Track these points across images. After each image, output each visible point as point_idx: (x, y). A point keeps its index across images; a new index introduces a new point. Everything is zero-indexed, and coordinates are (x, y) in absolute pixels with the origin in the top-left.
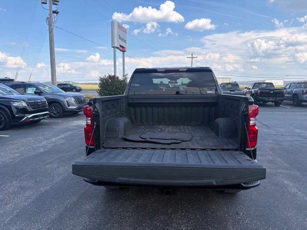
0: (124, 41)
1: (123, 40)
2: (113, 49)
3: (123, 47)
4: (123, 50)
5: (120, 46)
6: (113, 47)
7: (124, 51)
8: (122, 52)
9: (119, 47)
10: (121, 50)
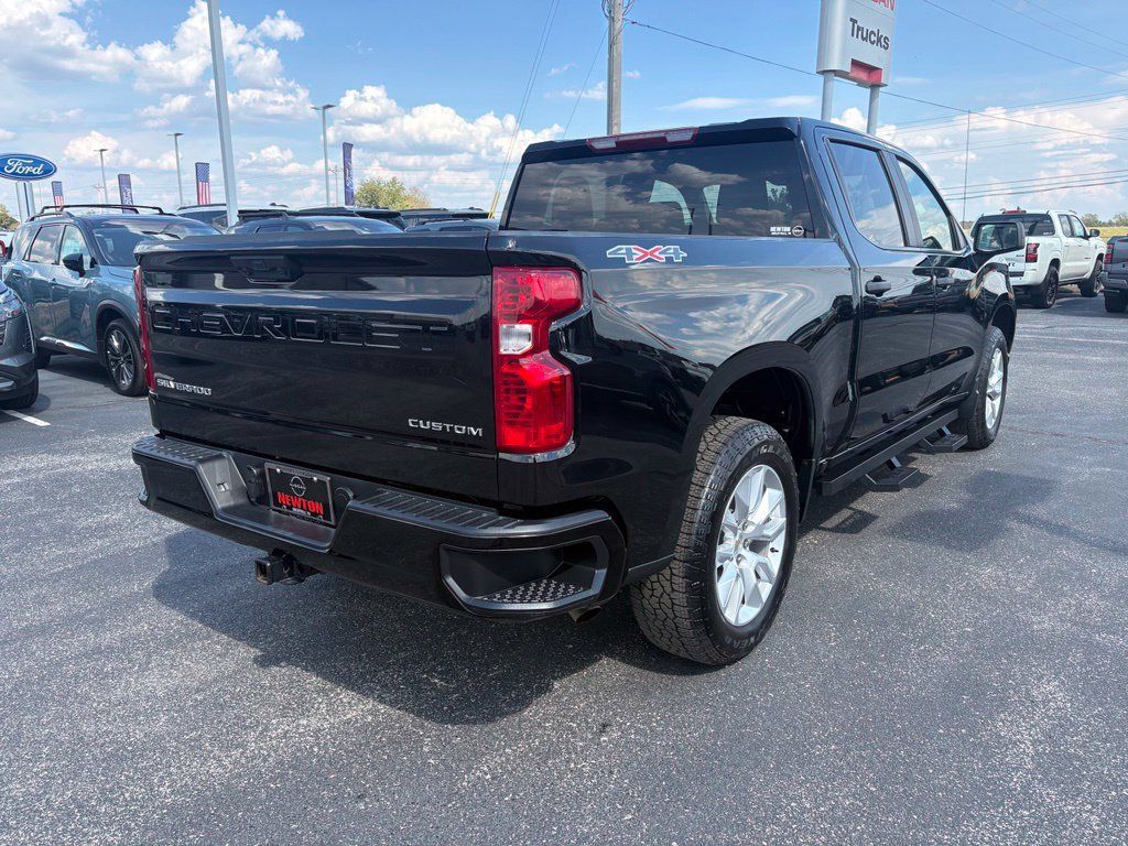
0: (879, 40)
1: (874, 38)
2: (821, 78)
3: (870, 69)
4: (874, 80)
5: (855, 63)
6: (823, 72)
7: (875, 86)
8: (869, 90)
9: (847, 68)
10: (861, 83)
